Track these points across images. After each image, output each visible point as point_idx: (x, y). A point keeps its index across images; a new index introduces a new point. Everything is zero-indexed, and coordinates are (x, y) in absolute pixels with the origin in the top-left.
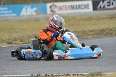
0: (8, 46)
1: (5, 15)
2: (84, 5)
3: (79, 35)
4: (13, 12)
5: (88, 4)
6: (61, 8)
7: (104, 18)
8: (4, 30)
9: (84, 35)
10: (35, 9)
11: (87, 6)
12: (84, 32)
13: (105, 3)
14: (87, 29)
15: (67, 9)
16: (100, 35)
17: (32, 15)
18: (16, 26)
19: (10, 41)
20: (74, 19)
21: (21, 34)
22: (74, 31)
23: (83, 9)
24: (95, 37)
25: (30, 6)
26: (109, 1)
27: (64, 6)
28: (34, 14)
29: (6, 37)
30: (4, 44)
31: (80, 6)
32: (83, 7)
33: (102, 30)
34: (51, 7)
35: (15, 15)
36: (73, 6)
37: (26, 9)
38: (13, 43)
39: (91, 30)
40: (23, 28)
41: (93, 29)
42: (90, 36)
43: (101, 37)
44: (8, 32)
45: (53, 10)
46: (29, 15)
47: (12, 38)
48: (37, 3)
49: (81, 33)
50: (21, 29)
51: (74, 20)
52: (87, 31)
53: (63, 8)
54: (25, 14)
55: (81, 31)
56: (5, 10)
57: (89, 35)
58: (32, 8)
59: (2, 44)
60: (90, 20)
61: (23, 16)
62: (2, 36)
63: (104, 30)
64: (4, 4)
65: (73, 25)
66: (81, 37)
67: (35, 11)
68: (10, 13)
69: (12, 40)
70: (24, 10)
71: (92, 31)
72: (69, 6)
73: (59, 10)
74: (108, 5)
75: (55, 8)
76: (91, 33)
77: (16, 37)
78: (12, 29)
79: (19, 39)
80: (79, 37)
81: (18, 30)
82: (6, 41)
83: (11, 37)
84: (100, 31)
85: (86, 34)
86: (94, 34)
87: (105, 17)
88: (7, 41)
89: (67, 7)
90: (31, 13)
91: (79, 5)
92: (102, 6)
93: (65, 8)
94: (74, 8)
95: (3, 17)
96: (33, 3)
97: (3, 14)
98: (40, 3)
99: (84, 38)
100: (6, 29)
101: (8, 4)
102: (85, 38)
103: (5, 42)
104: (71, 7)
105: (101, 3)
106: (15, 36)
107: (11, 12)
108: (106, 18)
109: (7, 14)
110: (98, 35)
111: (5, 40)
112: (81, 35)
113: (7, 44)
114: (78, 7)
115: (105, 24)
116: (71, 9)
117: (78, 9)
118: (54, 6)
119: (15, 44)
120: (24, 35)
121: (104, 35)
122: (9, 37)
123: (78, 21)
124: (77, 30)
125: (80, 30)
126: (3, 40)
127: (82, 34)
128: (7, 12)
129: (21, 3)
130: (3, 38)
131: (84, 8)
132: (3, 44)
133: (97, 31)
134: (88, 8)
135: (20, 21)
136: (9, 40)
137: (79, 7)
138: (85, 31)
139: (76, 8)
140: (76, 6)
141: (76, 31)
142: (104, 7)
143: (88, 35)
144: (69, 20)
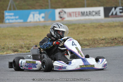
0: (13, 54)
1: (11, 21)
2: (95, 12)
3: (89, 43)
4: (20, 18)
5: (99, 11)
6: (70, 15)
7: (115, 26)
8: (9, 37)
9: (95, 43)
10: (43, 15)
11: (98, 13)
12: (94, 41)
13: (118, 9)
14: (97, 37)
15: (77, 15)
16: (112, 43)
17: (40, 21)
18: (22, 33)
19: (16, 48)
20: (84, 26)
21: (28, 42)
22: (84, 39)
23: (93, 16)
24: (106, 46)
25: (38, 12)
26: (121, 8)
27: (73, 12)
28: (42, 20)
29: (12, 44)
30: (9, 51)
32: (94, 13)
33: (114, 38)
34: (59, 13)
35: (22, 21)
36: (83, 13)
37: (34, 15)
38: (19, 50)
39: (102, 38)
40: (30, 35)
41: (104, 37)
42: (101, 45)
43: (112, 46)
44: (14, 39)
45: (62, 16)
46: (37, 22)
47: (19, 46)
48: (45, 8)
49: (92, 41)
50: (28, 36)
51: (84, 28)
52: (98, 39)
53: (72, 14)
54: (32, 20)
56: (11, 16)
57: (100, 43)
58: (40, 14)
59: (7, 52)
60: (101, 28)
61: (30, 22)
62: (7, 43)
63: (116, 39)
64: (10, 9)
65: (83, 32)
66: (91, 46)
67: (43, 17)
68: (16, 19)
69: (18, 48)
70: (31, 16)
71: (103, 40)
72: (79, 12)
73: (68, 16)
74: (121, 12)
75: (64, 14)
76: (102, 42)
77: (22, 44)
78: (18, 36)
79: (25, 46)
80: (89, 46)
81: (24, 37)
82: (11, 49)
83: (17, 44)
84: (112, 40)
85: (96, 43)
86: (105, 43)
87: (117, 24)
88: (13, 48)
89: (77, 13)
90: (39, 19)
91: (90, 12)
92: (114, 13)
93: (74, 14)
94: (85, 15)
95: (9, 23)
96: (41, 9)
97: (9, 20)
98: (48, 8)
99: (95, 47)
100: (11, 36)
101: (14, 9)
102: (96, 46)
103: (11, 50)
104: (81, 14)
105: (113, 9)
106: (22, 43)
107: (17, 17)
108: (119, 26)
109: (13, 19)
110: (110, 44)
111: (11, 48)
112: (91, 44)
113: (12, 51)
115: (117, 32)
116: (81, 16)
117: (89, 16)
118: (63, 12)
119: (21, 52)
120: (31, 43)
121: (116, 44)
122: (14, 44)
123: (88, 28)
124: (87, 38)
125: (90, 38)
127: (92, 42)
128: (13, 17)
129: (29, 9)
130: (8, 46)
131: (95, 15)
133: (109, 39)
134: (99, 15)
135: (27, 28)
136: (15, 47)
137: (90, 14)
138: (96, 39)
139: (87, 15)
140: (87, 12)
141: (86, 39)
142: (116, 14)
143: (98, 44)
144: (78, 28)
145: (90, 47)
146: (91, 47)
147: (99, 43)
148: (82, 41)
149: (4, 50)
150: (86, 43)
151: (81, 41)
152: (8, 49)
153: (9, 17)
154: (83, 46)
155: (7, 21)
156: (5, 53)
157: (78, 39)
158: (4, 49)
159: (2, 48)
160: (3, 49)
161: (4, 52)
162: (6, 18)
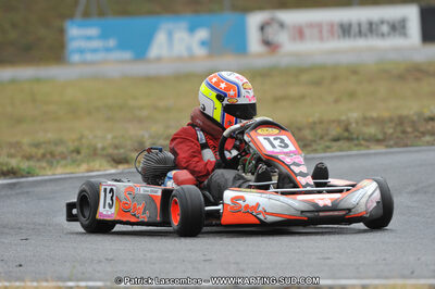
0: (113, 171)
1: (89, 57)
2: (388, 23)
3: (385, 133)
4: (122, 46)
5: (404, 20)
6: (300, 33)
8: (89, 113)
9: (404, 132)
10: (202, 34)
11: (398, 28)
12: (401, 123)
14: (412, 112)
15: (325, 34)
17: (192, 57)
18: (135, 98)
19: (122, 151)
20: (355, 72)
22: (365, 118)
23: (383, 35)
25: (183, 24)
27: (311, 25)
28: (200, 52)
29: (105, 138)
30: (98, 162)
31: (374, 26)
32: (385, 28)
34: (262, 28)
35: (127, 55)
36: (346, 25)
37: (170, 35)
38: (132, 158)
39: (427, 113)
40: (161, 104)
42: (427, 138)
44: (108, 119)
46: (180, 59)
47: (129, 142)
48: (211, 11)
49: (392, 125)
50: (156, 108)
51: (354, 78)
52: (415, 118)
53: (307, 32)
54: (165, 52)
55: (391, 120)
56: (89, 38)
57: (424, 134)
58: (192, 29)
59: (91, 164)
60: (417, 79)
61: (159, 59)
64: (86, 14)
65: (352, 95)
66: (392, 143)
67: (203, 43)
68: (108, 50)
69: (130, 150)
70: (161, 38)
71: (432, 119)
72: (331, 25)
73: (293, 39)
75: (278, 32)
76: (429, 127)
77: (143, 136)
78: (121, 108)
80: (384, 140)
81: (144, 113)
82: (105, 153)
83: (123, 136)
85: (409, 130)
88: (111, 151)
89: (325, 28)
90: (189, 49)
91: (371, 24)
93: (316, 31)
94: (352, 33)
95: (85, 63)
96: (196, 12)
97: (81, 51)
99: (406, 146)
100: (97, 109)
101: (102, 14)
102: (409, 143)
103: (103, 156)
104: (337, 30)
106: (140, 133)
107: (112, 43)
109: (94, 51)
111: (103, 149)
112: (392, 134)
113: (109, 162)
114: (365, 28)
116: (339, 37)
117: (366, 36)
118: (276, 26)
122: (115, 137)
123: (370, 81)
124: (375, 115)
125: (386, 114)
126: (95, 149)
127: (395, 129)
128: (96, 44)
129: (151, 13)
130: (94, 142)
131: (389, 34)
132: (96, 164)
134: (405, 35)
136: (116, 147)
137: (371, 30)
138: (407, 117)
139: (360, 34)
140: (359, 25)
141: (373, 119)
143: (417, 133)
144: (335, 79)
145: (387, 146)
146: (391, 147)
147: (418, 131)
148: (357, 123)
149: (79, 157)
150: (372, 130)
151: (354, 125)
152: (94, 153)
153: (83, 44)
154: (362, 142)
155: (76, 58)
156: (84, 167)
157: (343, 118)
158: (78, 152)
159: (72, 148)
160: (75, 155)
161: (79, 165)
162: (73, 45)
